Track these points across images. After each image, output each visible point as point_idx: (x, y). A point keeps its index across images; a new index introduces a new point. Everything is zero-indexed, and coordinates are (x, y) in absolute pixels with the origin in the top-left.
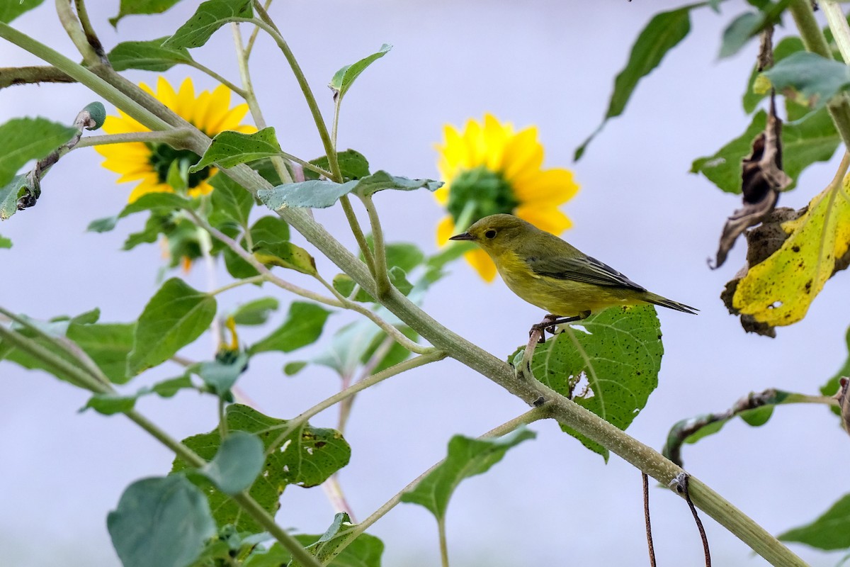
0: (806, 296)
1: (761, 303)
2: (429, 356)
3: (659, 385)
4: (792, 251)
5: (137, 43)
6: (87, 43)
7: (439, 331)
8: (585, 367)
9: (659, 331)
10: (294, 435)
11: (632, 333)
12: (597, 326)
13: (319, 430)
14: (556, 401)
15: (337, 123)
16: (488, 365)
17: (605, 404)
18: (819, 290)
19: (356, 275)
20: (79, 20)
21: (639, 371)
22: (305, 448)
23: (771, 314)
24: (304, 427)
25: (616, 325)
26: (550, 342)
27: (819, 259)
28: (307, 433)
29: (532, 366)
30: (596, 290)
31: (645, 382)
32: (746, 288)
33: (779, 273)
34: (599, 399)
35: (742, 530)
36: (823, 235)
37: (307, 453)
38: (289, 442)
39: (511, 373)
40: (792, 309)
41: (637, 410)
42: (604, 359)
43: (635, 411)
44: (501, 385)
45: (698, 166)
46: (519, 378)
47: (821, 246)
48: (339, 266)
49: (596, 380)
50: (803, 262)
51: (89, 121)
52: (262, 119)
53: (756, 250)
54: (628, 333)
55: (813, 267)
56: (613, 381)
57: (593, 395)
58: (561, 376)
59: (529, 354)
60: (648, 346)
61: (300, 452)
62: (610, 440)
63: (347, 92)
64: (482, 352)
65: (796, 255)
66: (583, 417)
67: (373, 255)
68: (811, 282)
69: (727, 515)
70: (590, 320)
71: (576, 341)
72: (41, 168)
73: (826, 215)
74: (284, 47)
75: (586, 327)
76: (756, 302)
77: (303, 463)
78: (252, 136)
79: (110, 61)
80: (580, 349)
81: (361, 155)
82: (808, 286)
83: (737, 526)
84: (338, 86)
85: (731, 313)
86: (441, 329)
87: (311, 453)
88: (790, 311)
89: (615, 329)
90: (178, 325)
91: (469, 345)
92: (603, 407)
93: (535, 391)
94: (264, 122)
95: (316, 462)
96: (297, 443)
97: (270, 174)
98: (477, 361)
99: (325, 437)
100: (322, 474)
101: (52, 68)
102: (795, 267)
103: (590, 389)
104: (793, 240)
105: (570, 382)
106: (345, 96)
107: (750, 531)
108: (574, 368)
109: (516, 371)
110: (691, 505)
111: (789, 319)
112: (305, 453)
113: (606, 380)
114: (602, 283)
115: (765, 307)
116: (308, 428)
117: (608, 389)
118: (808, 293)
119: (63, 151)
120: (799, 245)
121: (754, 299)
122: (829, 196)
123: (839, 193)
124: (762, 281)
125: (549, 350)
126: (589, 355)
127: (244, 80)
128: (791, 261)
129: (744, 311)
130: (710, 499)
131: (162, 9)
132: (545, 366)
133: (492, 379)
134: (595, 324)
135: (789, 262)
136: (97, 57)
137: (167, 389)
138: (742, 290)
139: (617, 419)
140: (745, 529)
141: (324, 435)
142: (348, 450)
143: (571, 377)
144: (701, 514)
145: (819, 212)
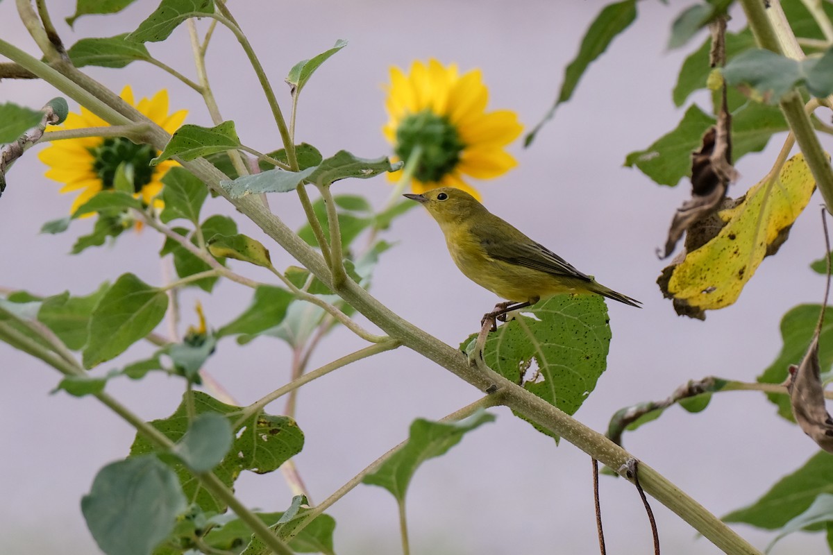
0: (739, 282)
1: (696, 288)
2: (384, 345)
3: (607, 368)
4: (728, 239)
5: (97, 40)
6: (48, 40)
7: (393, 320)
8: (535, 353)
9: (607, 315)
10: (249, 422)
11: (580, 319)
12: (545, 313)
13: (274, 417)
14: (508, 388)
15: (295, 117)
16: (442, 354)
17: (555, 389)
18: (751, 276)
19: (312, 265)
20: (40, 18)
21: (588, 355)
22: (260, 434)
23: (704, 299)
24: (259, 414)
25: (565, 312)
26: (501, 329)
27: (753, 246)
28: (262, 420)
29: (485, 354)
30: (546, 278)
31: (594, 366)
32: (681, 274)
33: (714, 260)
34: (549, 383)
35: (690, 514)
36: (758, 224)
37: (262, 439)
38: (244, 429)
39: (464, 362)
40: (724, 294)
41: (586, 392)
42: (554, 344)
43: (584, 394)
44: (454, 373)
45: (631, 160)
46: (471, 366)
47: (756, 234)
48: (295, 257)
49: (546, 365)
50: (738, 250)
51: (52, 116)
52: (218, 114)
53: (693, 237)
54: (576, 318)
55: (747, 254)
56: (563, 366)
57: (544, 380)
58: (511, 363)
59: (481, 342)
60: (596, 331)
61: (255, 439)
62: (561, 426)
63: (304, 87)
64: (435, 341)
65: (732, 243)
66: (535, 404)
67: (330, 246)
68: (744, 268)
69: (676, 500)
70: (540, 307)
71: (526, 327)
72: (6, 162)
73: (762, 205)
74: (244, 42)
75: (535, 313)
76: (691, 287)
77: (257, 449)
78: (212, 130)
79: (70, 57)
80: (530, 336)
81: (314, 148)
82: (741, 273)
83: (685, 510)
84: (295, 81)
85: (665, 297)
86: (395, 318)
87: (266, 440)
88: (723, 296)
89: (564, 315)
90: (131, 319)
91: (423, 334)
92: (553, 391)
93: (488, 379)
94: (221, 117)
95: (270, 448)
96: (252, 430)
97: (226, 166)
98: (431, 350)
99: (279, 425)
100: (275, 460)
101: (14, 65)
102: (730, 255)
103: (540, 374)
104: (730, 228)
105: (521, 368)
106: (302, 91)
107: (698, 515)
108: (524, 354)
109: (469, 359)
110: (640, 490)
111: (721, 304)
112: (260, 440)
113: (557, 365)
114: (553, 272)
115: (699, 291)
116: (263, 415)
117: (558, 374)
118: (741, 278)
119: (27, 145)
120: (735, 233)
121: (689, 284)
122: (766, 186)
123: (775, 183)
124: (698, 267)
125: (500, 337)
126: (539, 341)
127: (201, 76)
128: (726, 248)
129: (678, 296)
130: (659, 484)
131: (117, 9)
132: (496, 353)
133: (446, 368)
134: (544, 310)
135: (724, 249)
136: (58, 54)
137: (136, 371)
138: (678, 275)
139: (567, 402)
140: (693, 513)
141: (278, 422)
142: (302, 438)
143: (522, 362)
144: (650, 498)
145: (756, 201)
